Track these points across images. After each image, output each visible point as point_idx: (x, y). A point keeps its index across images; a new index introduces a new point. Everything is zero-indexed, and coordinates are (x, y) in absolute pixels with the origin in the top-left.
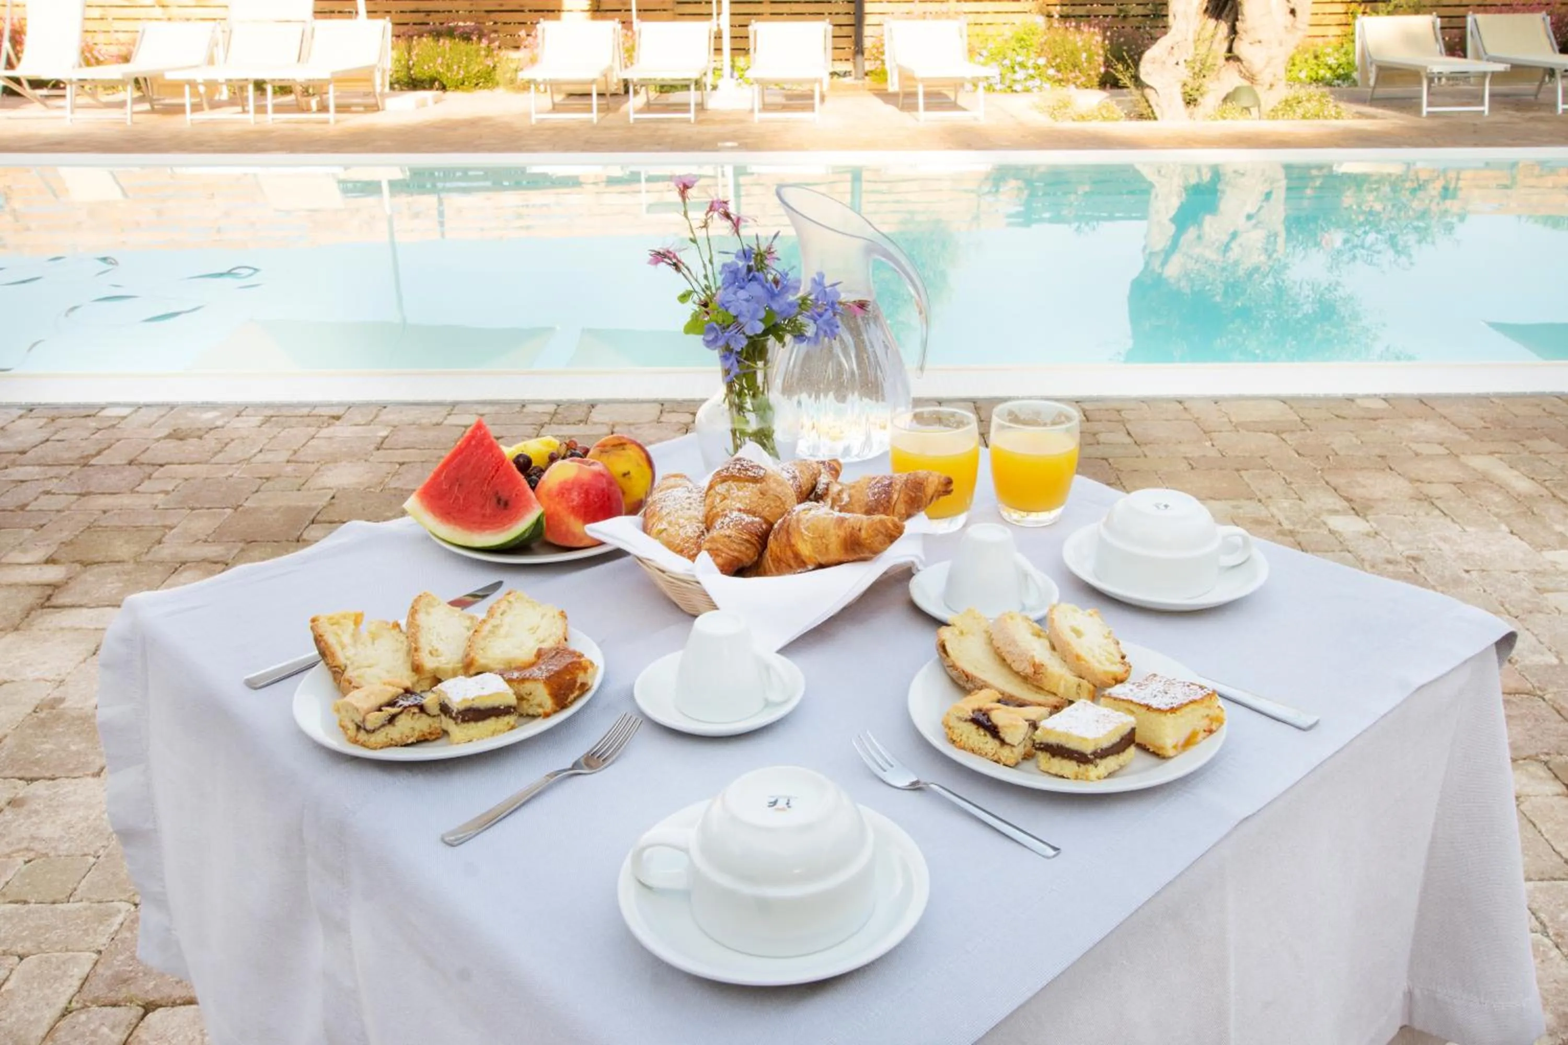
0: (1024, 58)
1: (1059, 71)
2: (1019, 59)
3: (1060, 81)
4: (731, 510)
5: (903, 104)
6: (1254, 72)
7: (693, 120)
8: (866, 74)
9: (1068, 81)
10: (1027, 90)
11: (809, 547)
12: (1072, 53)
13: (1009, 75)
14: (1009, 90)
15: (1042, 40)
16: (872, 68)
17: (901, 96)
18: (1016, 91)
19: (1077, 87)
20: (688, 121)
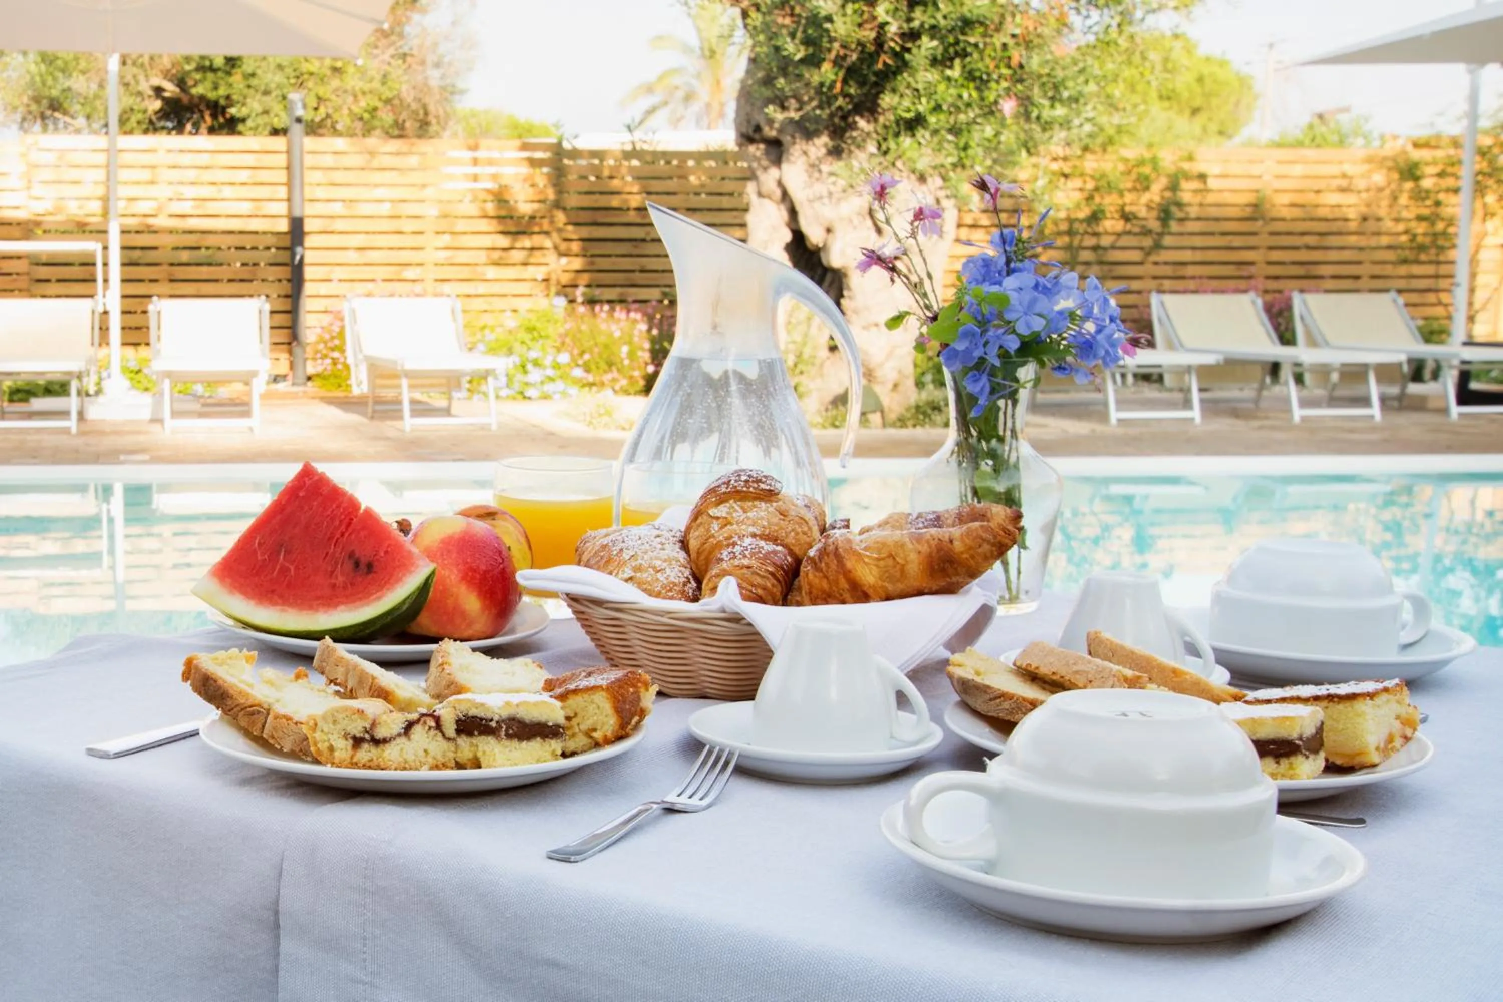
0: (540, 354)
1: (587, 370)
2: (533, 354)
3: (591, 385)
4: (741, 537)
5: (374, 412)
6: (871, 366)
7: (74, 430)
8: (309, 378)
9: (602, 384)
10: (546, 397)
11: (875, 571)
12: (606, 346)
13: (519, 377)
14: (520, 397)
15: (562, 330)
16: (320, 369)
17: (370, 401)
18: (529, 398)
19: (615, 392)
20: (66, 431)
